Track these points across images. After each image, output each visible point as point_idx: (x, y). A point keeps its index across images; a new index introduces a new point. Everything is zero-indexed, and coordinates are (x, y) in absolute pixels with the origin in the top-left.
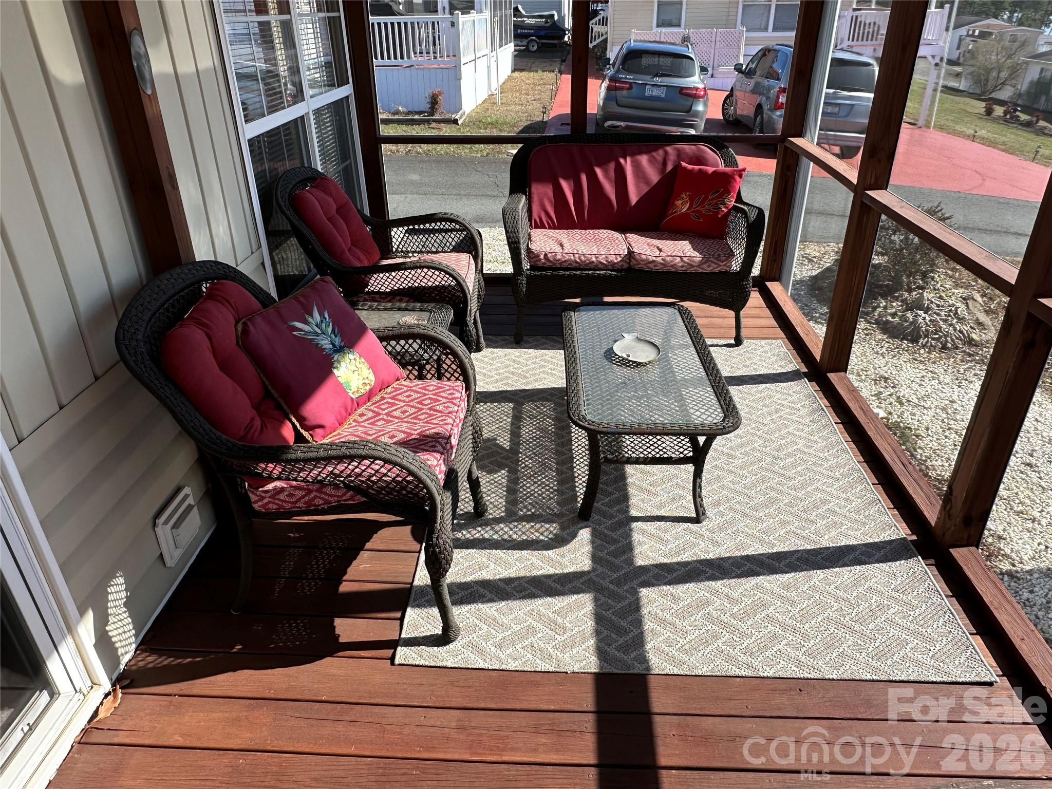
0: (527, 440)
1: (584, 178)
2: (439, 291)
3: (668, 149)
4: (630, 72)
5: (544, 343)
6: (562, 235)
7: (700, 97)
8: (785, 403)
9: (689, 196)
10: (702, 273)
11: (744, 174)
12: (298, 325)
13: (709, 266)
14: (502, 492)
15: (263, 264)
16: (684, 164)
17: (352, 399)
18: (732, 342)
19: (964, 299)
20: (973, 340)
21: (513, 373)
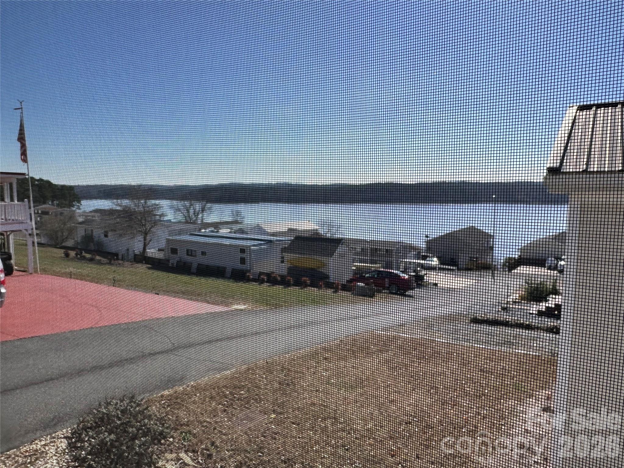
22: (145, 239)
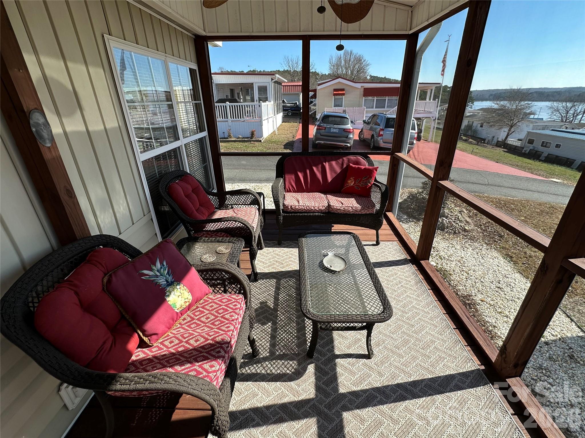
0: (282, 303)
1: (308, 171)
2: (239, 230)
3: (344, 158)
4: (325, 123)
5: (291, 245)
6: (299, 195)
7: (351, 132)
8: (403, 277)
9: (354, 179)
10: (361, 214)
11: (378, 170)
12: (146, 272)
13: (364, 211)
14: (268, 338)
15: (152, 219)
16: (351, 164)
17: (177, 313)
18: (375, 243)
19: (460, 212)
20: (466, 229)
21: (276, 262)
22: (509, 130)
